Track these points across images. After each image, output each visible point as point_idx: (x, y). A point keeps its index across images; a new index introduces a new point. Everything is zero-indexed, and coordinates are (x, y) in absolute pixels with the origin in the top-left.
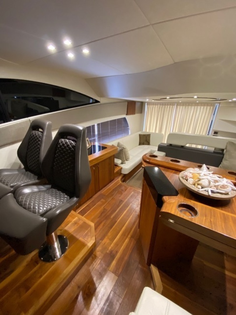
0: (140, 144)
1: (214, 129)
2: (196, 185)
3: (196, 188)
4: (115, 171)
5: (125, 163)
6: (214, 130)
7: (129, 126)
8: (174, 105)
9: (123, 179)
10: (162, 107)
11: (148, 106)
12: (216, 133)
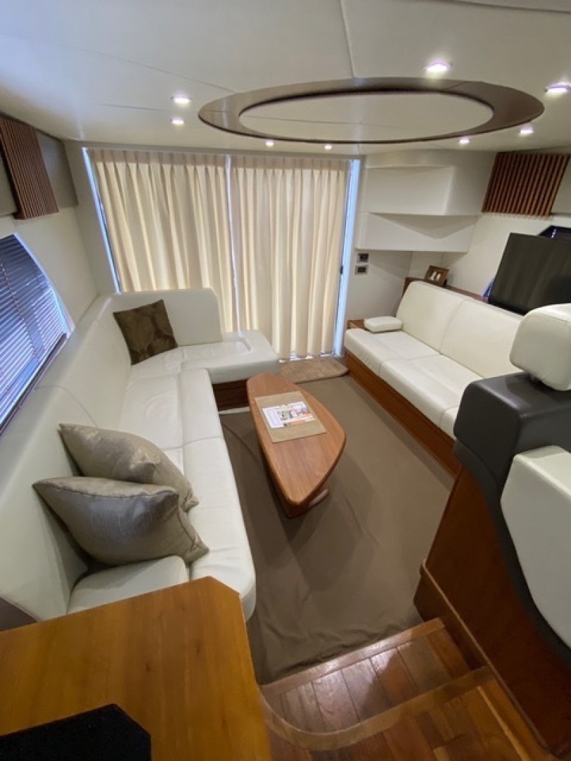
6: (358, 249)
8: (224, 163)
11: (100, 166)
12: (364, 257)
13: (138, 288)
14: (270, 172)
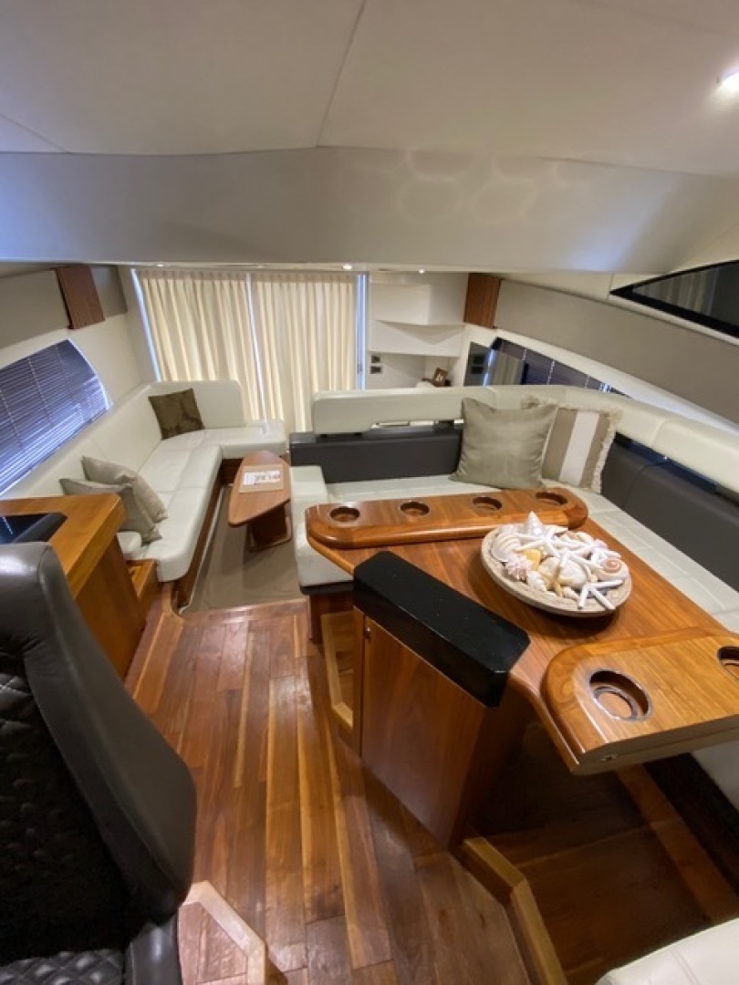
0: (166, 433)
1: (371, 349)
2: (558, 588)
3: (561, 598)
4: (139, 591)
5: (160, 538)
6: (370, 352)
7: (94, 371)
8: (244, 279)
9: (176, 600)
10: (202, 285)
11: (145, 282)
12: (376, 359)
13: (175, 378)
14: (285, 285)
